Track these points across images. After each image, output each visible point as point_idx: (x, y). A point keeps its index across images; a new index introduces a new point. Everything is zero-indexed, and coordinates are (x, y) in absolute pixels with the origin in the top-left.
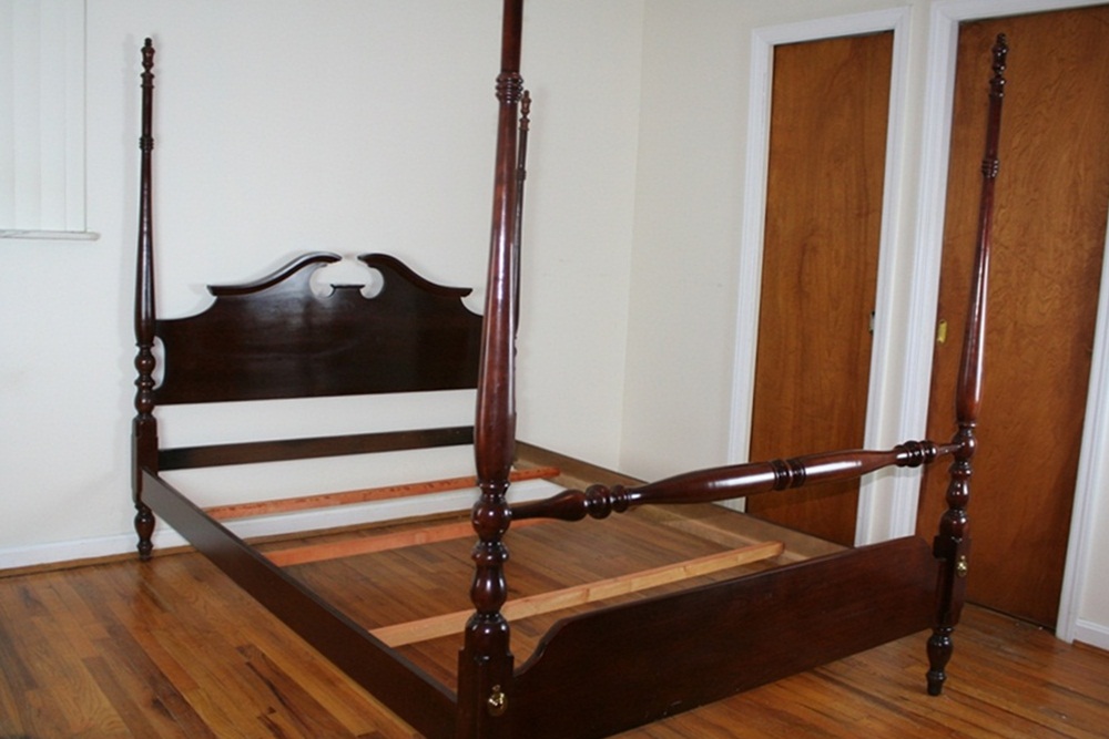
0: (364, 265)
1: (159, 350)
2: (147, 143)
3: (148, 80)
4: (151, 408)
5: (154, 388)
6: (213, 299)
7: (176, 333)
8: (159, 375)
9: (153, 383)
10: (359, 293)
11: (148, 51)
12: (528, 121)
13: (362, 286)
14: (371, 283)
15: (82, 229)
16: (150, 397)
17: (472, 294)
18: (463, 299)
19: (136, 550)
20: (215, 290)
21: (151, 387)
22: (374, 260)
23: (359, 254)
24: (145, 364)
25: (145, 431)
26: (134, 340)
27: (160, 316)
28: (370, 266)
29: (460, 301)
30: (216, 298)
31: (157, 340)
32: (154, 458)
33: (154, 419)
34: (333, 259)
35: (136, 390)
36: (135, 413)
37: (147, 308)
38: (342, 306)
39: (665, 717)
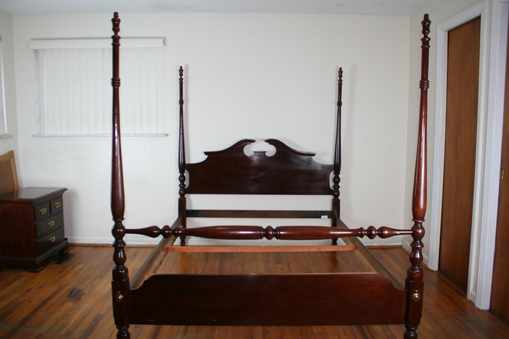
0: (267, 144)
1: (186, 174)
2: (181, 102)
3: (181, 80)
4: (184, 195)
5: (186, 187)
6: (206, 157)
7: (193, 168)
8: (187, 183)
9: (185, 186)
10: (265, 154)
11: (181, 70)
12: (342, 80)
13: (266, 152)
14: (271, 150)
15: (157, 133)
16: (184, 191)
17: (315, 156)
18: (313, 157)
20: (206, 153)
21: (184, 187)
22: (271, 142)
23: (265, 140)
24: (182, 179)
25: (182, 203)
26: (178, 170)
27: (187, 162)
28: (270, 144)
29: (311, 158)
30: (207, 156)
31: (186, 171)
32: (184, 212)
33: (185, 199)
34: (252, 141)
35: (179, 188)
36: (179, 196)
37: (181, 160)
38: (257, 160)
39: (209, 325)
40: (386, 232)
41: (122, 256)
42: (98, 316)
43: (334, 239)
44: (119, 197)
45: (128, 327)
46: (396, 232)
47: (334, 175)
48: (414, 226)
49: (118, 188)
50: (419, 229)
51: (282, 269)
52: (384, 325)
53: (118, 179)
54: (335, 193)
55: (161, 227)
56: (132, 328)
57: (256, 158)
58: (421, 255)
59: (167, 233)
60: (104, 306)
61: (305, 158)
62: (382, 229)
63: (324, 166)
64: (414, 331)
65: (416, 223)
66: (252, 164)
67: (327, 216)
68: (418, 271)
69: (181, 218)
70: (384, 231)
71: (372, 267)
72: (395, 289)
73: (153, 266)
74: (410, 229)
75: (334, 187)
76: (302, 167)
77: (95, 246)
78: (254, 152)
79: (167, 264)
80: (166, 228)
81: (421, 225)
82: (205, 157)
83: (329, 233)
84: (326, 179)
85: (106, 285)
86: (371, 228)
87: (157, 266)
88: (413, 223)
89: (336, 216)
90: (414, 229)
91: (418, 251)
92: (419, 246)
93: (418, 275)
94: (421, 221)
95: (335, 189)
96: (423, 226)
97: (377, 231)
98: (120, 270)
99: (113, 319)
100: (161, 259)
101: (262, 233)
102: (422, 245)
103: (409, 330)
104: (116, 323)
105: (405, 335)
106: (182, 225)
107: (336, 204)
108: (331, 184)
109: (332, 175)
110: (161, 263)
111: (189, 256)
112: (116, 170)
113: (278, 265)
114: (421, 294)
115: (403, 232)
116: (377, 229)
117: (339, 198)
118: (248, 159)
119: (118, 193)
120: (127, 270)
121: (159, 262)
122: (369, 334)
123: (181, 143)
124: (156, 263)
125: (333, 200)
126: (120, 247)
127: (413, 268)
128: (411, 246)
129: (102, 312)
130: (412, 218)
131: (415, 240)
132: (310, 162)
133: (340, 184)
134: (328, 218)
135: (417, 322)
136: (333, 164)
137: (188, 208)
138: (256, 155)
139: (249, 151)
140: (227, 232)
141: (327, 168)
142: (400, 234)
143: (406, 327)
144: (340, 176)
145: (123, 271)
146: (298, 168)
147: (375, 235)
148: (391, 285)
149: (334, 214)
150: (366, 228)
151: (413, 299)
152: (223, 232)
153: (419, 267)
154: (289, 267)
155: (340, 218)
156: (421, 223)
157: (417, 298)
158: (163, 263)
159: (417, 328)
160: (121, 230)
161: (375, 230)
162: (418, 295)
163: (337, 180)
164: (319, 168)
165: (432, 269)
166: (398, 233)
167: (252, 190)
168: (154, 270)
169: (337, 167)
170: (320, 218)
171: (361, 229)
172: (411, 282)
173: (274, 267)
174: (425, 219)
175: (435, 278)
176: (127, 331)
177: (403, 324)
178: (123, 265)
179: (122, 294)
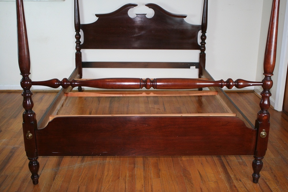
0: (148, 8)
1: (81, 33)
4: (80, 50)
5: (81, 44)
7: (86, 28)
8: (82, 40)
9: (80, 42)
10: (145, 16)
13: (146, 14)
14: (150, 13)
16: (79, 47)
17: (186, 18)
18: (184, 19)
19: (78, 90)
20: (97, 15)
21: (80, 44)
22: (150, 6)
23: (146, 4)
24: (78, 37)
25: (78, 56)
27: (81, 23)
28: (149, 8)
29: (183, 19)
30: (98, 18)
31: (81, 30)
32: (80, 64)
33: (81, 53)
34: (135, 5)
35: (76, 44)
36: (76, 51)
37: (77, 21)
38: (139, 21)
39: (101, 156)
40: (241, 84)
41: (30, 103)
42: (13, 149)
43: (200, 88)
44: (25, 55)
45: (37, 158)
46: (249, 84)
47: (202, 34)
48: (265, 78)
49: (24, 49)
50: (268, 81)
51: (159, 109)
52: (238, 156)
53: (24, 41)
54: (202, 48)
55: (61, 80)
56: (40, 159)
57: (138, 19)
58: (269, 101)
59: (66, 84)
60: (18, 140)
61: (178, 19)
62: (239, 81)
63: (193, 26)
64: (260, 161)
65: (266, 77)
66: (135, 25)
67: (195, 67)
68: (266, 114)
69: (78, 68)
70: (240, 82)
71: (229, 109)
72: (247, 128)
73: (56, 109)
74: (261, 81)
75: (201, 43)
76: (175, 27)
77: (9, 92)
78: (137, 14)
79: (67, 105)
80: (65, 80)
81: (270, 78)
82: (96, 19)
83: (196, 84)
84: (195, 36)
85: (18, 124)
86: (230, 80)
87: (59, 108)
88: (264, 76)
89: (202, 66)
90: (264, 81)
91: (267, 99)
92: (268, 95)
93: (266, 118)
94: (270, 75)
95: (202, 45)
96: (272, 79)
97: (234, 82)
98: (29, 114)
99: (25, 152)
100: (62, 103)
101: (142, 83)
102: (270, 95)
103: (256, 160)
104: (27, 155)
105: (253, 163)
106: (79, 74)
107: (203, 57)
108: (199, 41)
109: (200, 34)
110: (62, 106)
111: (85, 99)
112: (22, 33)
113: (155, 105)
114: (267, 132)
115: (255, 84)
116: (234, 81)
117: (205, 52)
118: (131, 21)
119: (24, 53)
120: (34, 114)
121: (61, 105)
122: (226, 161)
123: (76, 6)
124: (58, 106)
125: (200, 54)
126: (28, 96)
127: (261, 112)
128: (261, 95)
129: (16, 146)
130: (263, 72)
131: (265, 90)
132: (182, 22)
133: (206, 41)
134: (196, 68)
135: (263, 154)
136: (201, 24)
137: (84, 60)
138: (138, 17)
139: (132, 13)
140: (114, 83)
141: (196, 28)
142: (253, 85)
143: (254, 157)
144: (206, 34)
145: (32, 115)
146: (172, 27)
147: (232, 86)
148: (244, 125)
149: (201, 65)
150: (225, 80)
151: (261, 136)
152: (111, 83)
153: (267, 111)
154: (164, 107)
155: (206, 68)
156: (270, 77)
157: (264, 135)
158: (64, 105)
159: (263, 158)
160: (28, 83)
161: (233, 82)
162: (265, 133)
163: (204, 38)
164: (190, 28)
165: (277, 110)
166: (251, 84)
167: (136, 45)
168: (57, 111)
169: (204, 27)
170: (190, 68)
171: (222, 81)
172: (260, 123)
173: (152, 108)
174: (273, 73)
175: (279, 117)
176: (36, 161)
177: (252, 155)
178: (31, 110)
179: (31, 133)
